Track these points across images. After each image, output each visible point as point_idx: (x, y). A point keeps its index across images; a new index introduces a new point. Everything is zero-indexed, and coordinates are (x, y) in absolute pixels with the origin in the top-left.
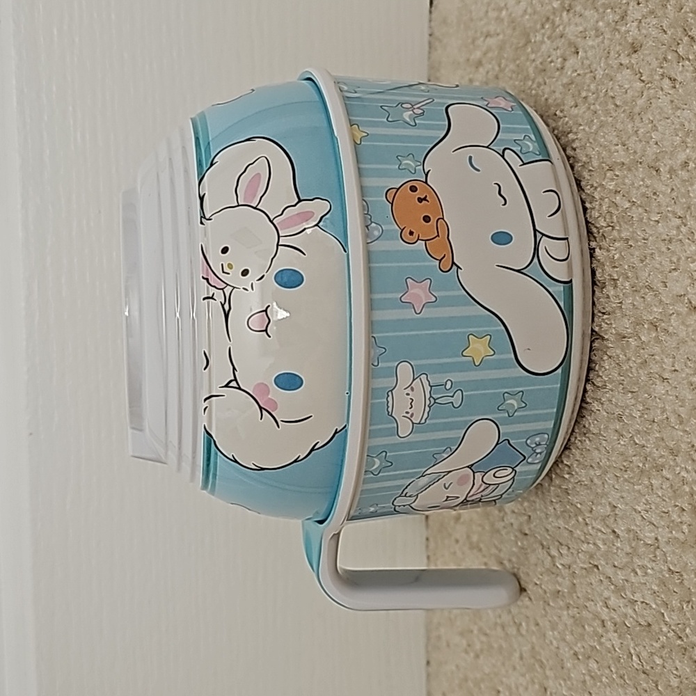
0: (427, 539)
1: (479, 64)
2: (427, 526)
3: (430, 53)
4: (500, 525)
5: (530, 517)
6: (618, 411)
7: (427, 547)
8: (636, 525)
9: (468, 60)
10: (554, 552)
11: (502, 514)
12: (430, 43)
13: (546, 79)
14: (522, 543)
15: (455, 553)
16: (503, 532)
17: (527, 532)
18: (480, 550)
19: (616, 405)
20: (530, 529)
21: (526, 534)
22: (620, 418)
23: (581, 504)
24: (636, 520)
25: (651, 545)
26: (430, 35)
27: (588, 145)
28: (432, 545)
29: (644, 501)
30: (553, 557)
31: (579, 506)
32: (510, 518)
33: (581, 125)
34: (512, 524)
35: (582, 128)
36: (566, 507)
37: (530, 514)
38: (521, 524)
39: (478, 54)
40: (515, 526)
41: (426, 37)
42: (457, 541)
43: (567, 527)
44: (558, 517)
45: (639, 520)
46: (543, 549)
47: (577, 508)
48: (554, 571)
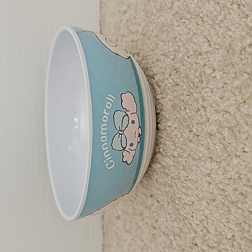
0: (103, 226)
1: (126, 12)
2: (103, 220)
3: (100, 11)
4: (141, 223)
5: (157, 220)
6: (208, 172)
7: (103, 229)
8: (221, 228)
9: (120, 11)
10: (172, 238)
11: (142, 217)
12: (100, 6)
13: (162, 14)
14: (153, 232)
15: (117, 233)
16: (143, 227)
17: (156, 227)
18: (131, 233)
19: (207, 168)
20: (157, 225)
21: (155, 228)
22: (209, 175)
23: (186, 214)
24: (221, 226)
25: (230, 239)
26: (101, 3)
27: (187, 44)
28: (105, 228)
29: (225, 218)
30: (171, 240)
31: (185, 215)
32: (147, 220)
33: (182, 35)
34: (147, 223)
35: (182, 36)
36: (177, 216)
37: (157, 219)
38: (152, 223)
39: (125, 8)
40: (150, 224)
41: (99, 4)
42: (118, 228)
43: (179, 226)
44: (173, 222)
45: (223, 227)
46: (165, 235)
47: (184, 216)
48: (171, 246)
